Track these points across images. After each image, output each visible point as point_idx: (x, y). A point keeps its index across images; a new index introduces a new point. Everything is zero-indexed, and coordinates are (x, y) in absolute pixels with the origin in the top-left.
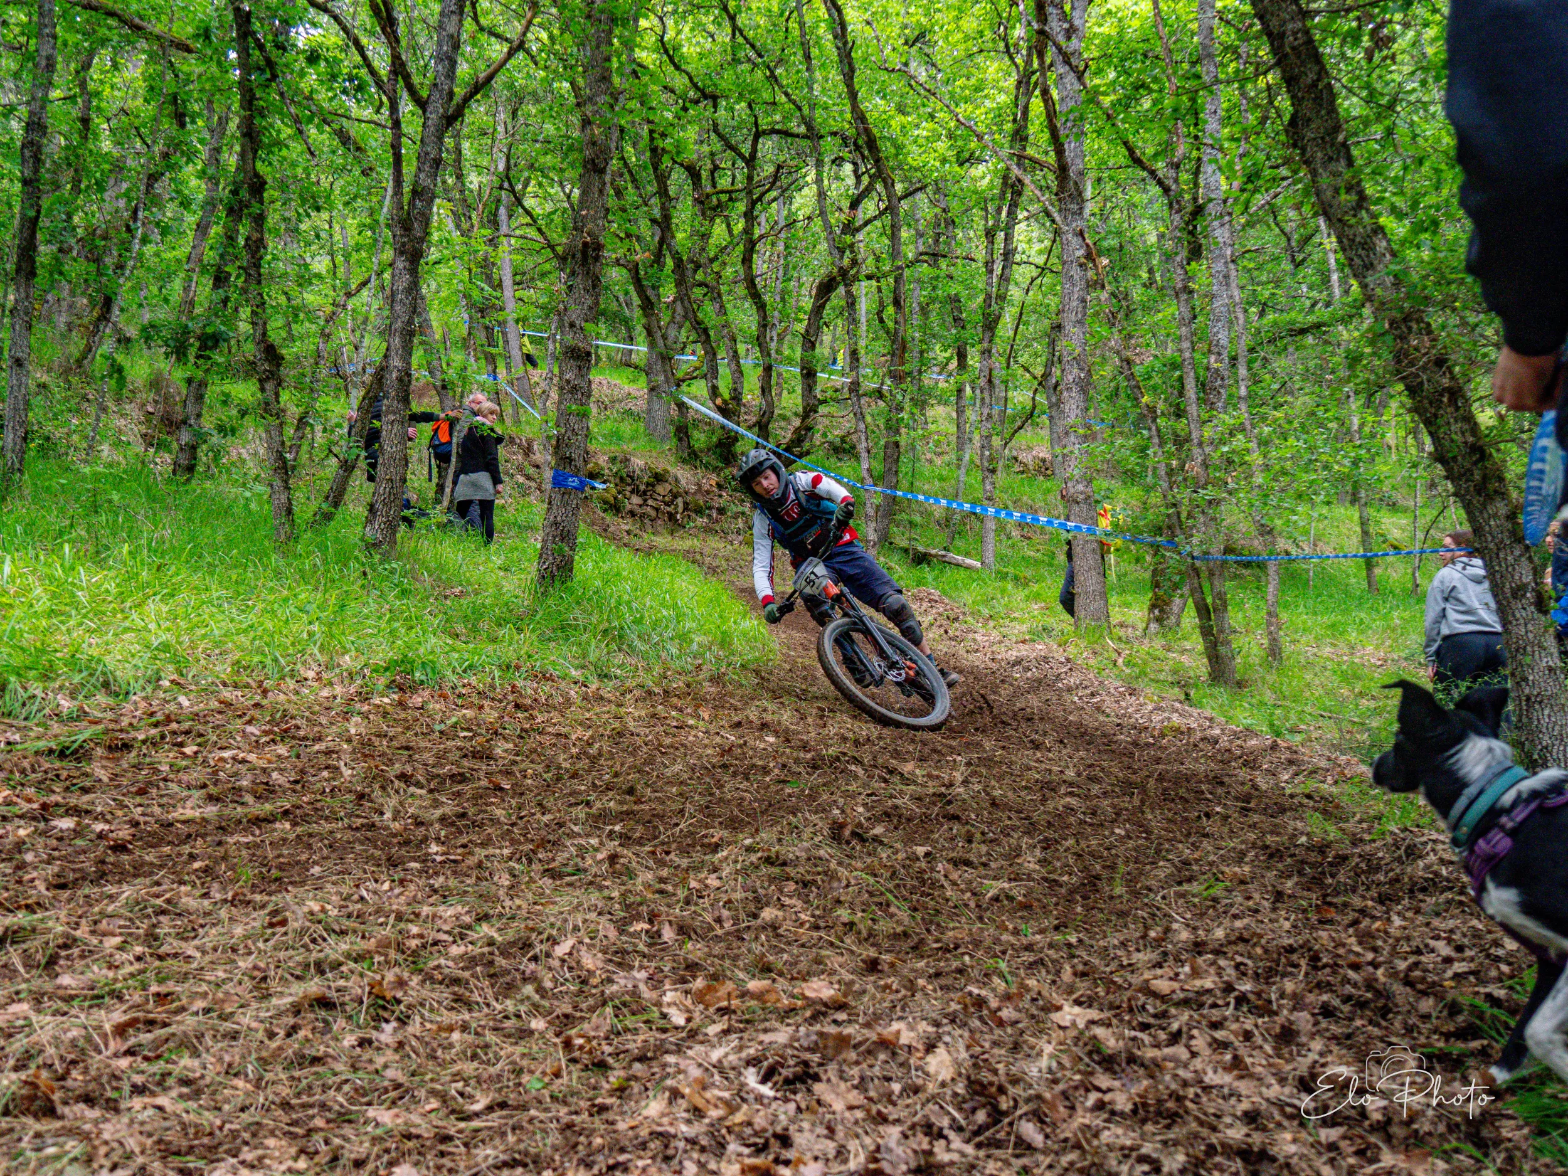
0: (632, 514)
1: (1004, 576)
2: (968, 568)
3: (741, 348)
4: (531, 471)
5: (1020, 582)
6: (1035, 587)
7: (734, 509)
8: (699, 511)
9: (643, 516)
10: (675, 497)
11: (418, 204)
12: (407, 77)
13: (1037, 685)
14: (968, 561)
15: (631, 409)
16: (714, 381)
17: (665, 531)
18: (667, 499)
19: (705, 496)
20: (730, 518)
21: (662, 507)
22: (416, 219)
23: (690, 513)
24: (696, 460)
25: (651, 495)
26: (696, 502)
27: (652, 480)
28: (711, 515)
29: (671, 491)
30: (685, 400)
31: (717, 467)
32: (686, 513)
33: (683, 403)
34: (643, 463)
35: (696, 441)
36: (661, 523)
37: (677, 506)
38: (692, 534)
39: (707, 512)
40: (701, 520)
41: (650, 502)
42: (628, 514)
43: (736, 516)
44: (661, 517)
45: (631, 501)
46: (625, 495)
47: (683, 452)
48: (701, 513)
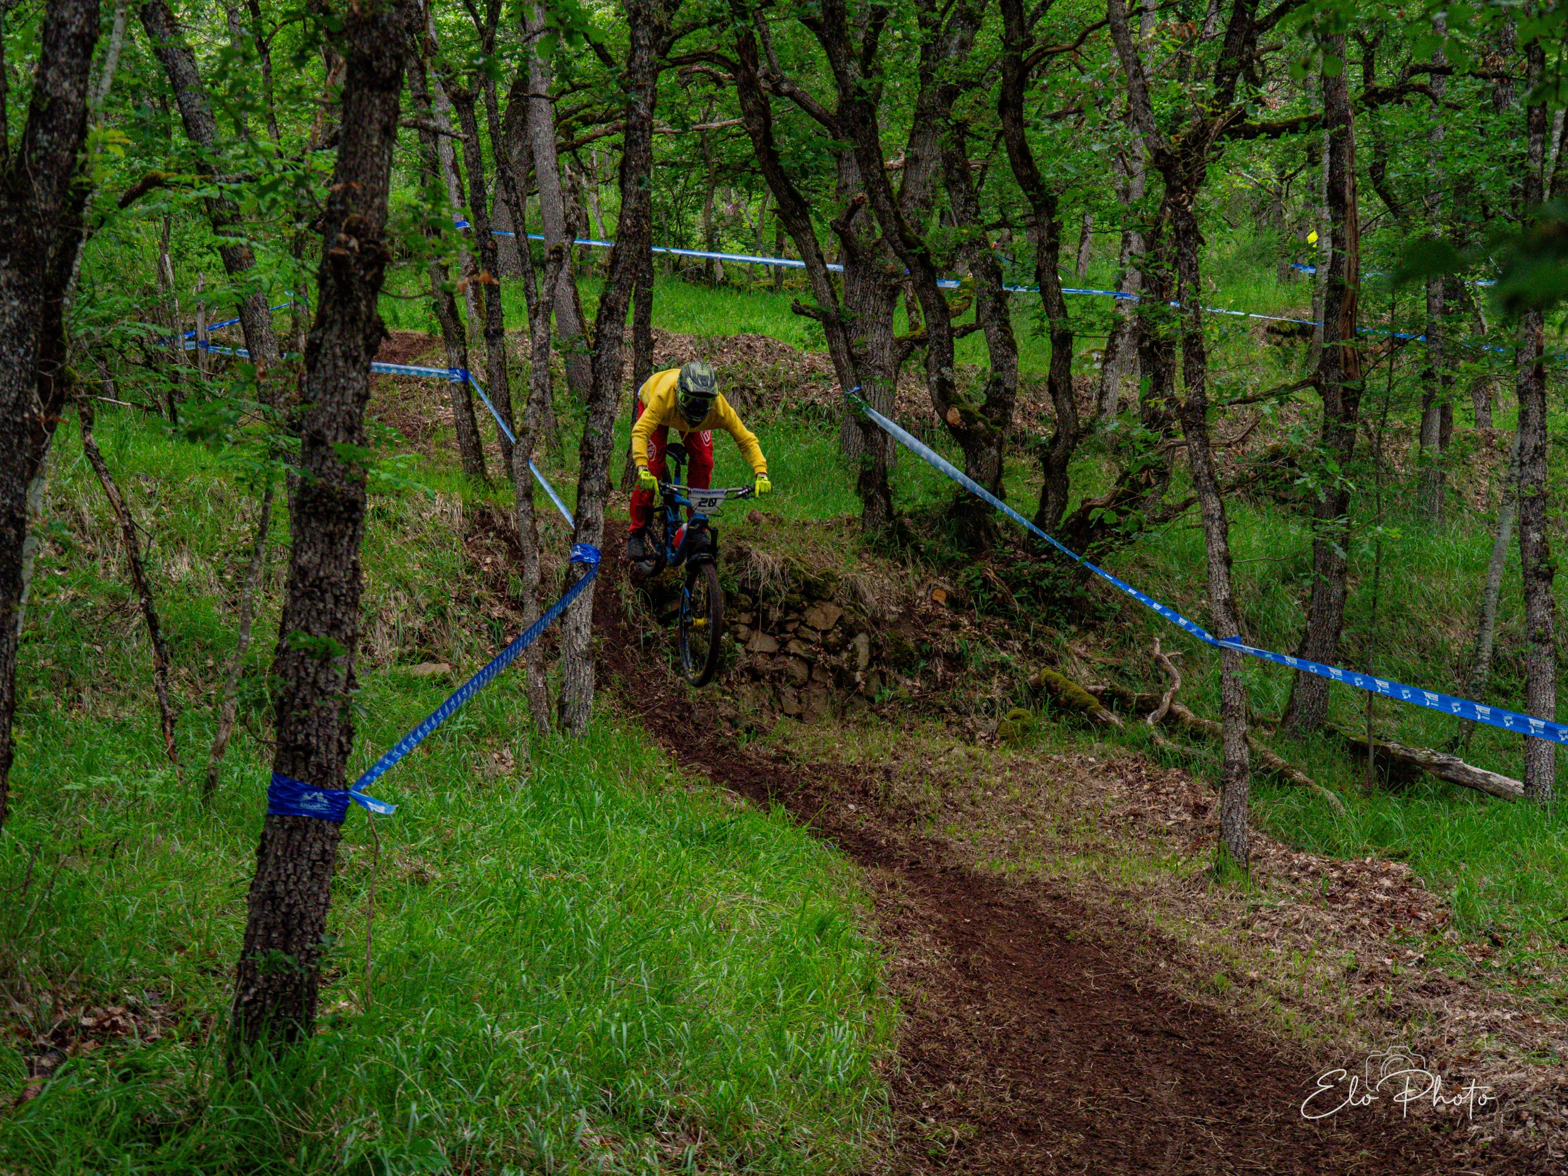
0: (755, 675)
2: (1498, 793)
7: (983, 655)
8: (904, 662)
9: (777, 677)
10: (850, 632)
11: (43, 138)
14: (1498, 779)
15: (813, 403)
16: (943, 370)
17: (826, 712)
18: (832, 638)
19: (919, 627)
20: (975, 677)
21: (820, 657)
22: (36, 172)
23: (884, 668)
24: (903, 546)
25: (795, 631)
26: (899, 644)
27: (797, 597)
28: (931, 672)
29: (841, 618)
30: (875, 416)
31: (952, 561)
32: (875, 668)
33: (872, 422)
34: (780, 558)
35: (906, 502)
36: (817, 692)
37: (854, 653)
38: (883, 717)
39: (922, 664)
40: (909, 682)
41: (793, 647)
42: (742, 675)
43: (985, 675)
44: (818, 678)
45: (749, 646)
46: (738, 632)
47: (875, 527)
48: (910, 668)
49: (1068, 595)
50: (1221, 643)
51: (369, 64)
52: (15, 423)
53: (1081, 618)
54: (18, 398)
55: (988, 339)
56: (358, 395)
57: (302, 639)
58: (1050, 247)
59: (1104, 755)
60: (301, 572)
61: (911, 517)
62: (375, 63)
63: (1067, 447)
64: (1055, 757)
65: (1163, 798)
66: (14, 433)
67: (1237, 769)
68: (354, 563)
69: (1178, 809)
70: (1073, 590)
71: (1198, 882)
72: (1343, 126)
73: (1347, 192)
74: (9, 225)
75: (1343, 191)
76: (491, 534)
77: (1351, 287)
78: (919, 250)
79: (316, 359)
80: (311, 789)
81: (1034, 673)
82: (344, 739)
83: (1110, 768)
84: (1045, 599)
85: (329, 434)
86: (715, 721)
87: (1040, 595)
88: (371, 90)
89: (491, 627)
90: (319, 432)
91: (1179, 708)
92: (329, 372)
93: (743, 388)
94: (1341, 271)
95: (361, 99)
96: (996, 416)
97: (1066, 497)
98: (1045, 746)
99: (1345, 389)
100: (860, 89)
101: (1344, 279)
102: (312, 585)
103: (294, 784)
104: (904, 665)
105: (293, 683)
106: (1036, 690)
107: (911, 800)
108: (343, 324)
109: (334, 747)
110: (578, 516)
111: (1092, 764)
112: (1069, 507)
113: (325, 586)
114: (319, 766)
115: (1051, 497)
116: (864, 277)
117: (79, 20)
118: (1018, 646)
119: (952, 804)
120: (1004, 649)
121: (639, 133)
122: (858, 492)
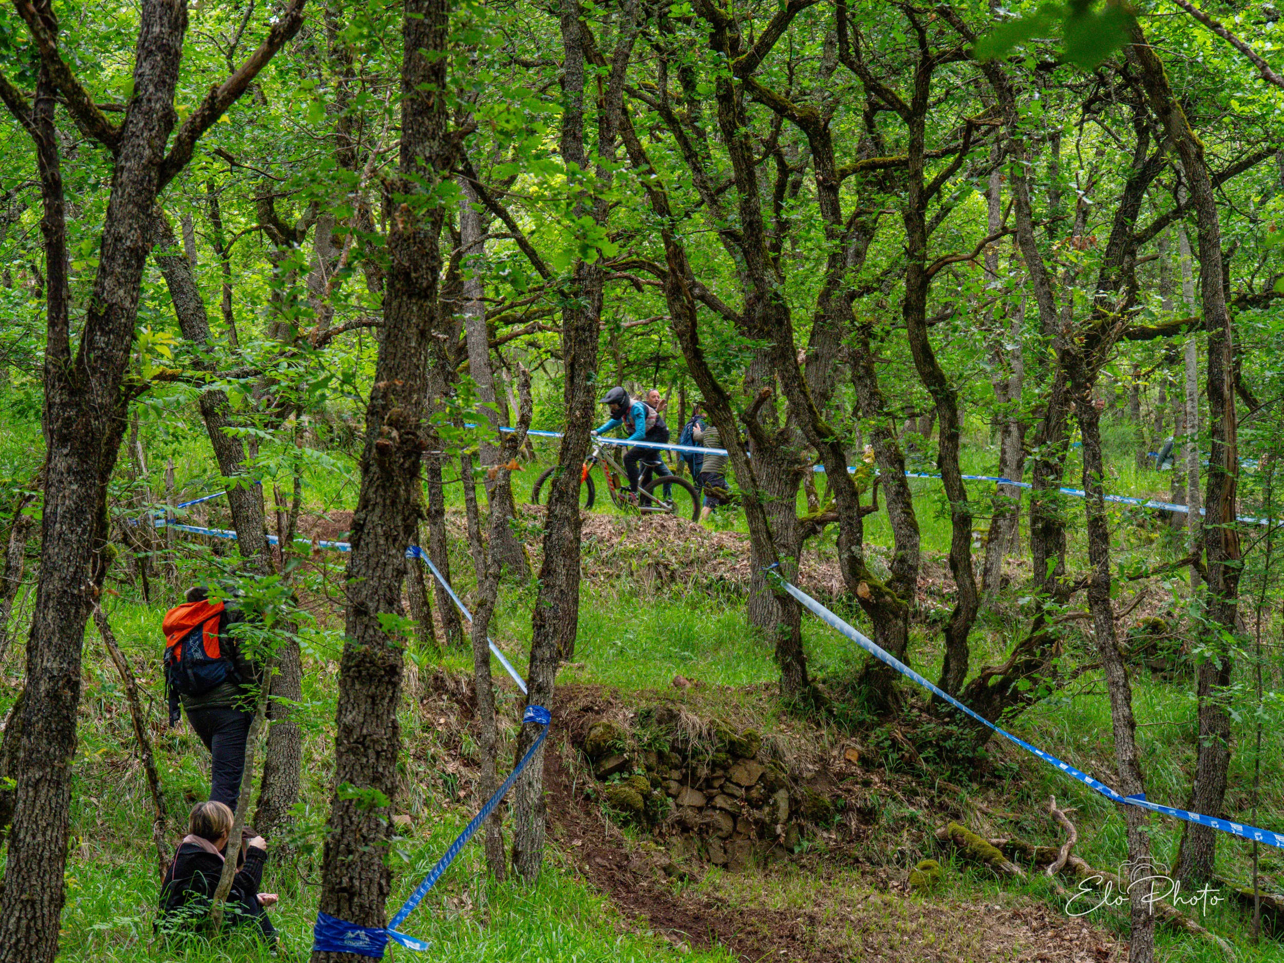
0: (684, 827)
7: (893, 810)
8: (821, 817)
9: (704, 830)
10: (772, 788)
11: (100, 340)
15: (721, 578)
16: (853, 548)
17: (750, 863)
18: (754, 794)
19: (835, 784)
20: (886, 830)
21: (744, 811)
22: (94, 370)
23: (803, 822)
24: (818, 709)
25: (721, 787)
26: (816, 799)
27: (723, 756)
28: (846, 825)
29: (762, 777)
30: (792, 590)
31: (862, 723)
32: (794, 821)
33: (789, 595)
34: (706, 720)
35: (820, 670)
36: (742, 843)
37: (775, 807)
38: (803, 867)
39: (838, 818)
40: (825, 835)
41: (720, 801)
42: (673, 827)
43: (896, 829)
44: (743, 831)
45: (679, 801)
46: (667, 788)
47: (792, 692)
48: (826, 821)
49: (970, 755)
50: (1126, 800)
51: (408, 275)
52: (73, 595)
53: (983, 776)
54: (75, 573)
55: (892, 519)
56: (398, 570)
57: (350, 790)
58: (951, 437)
59: (1008, 904)
60: (347, 730)
61: (824, 682)
62: (413, 275)
63: (967, 619)
64: (963, 905)
65: (1067, 944)
66: (70, 603)
67: (1143, 917)
68: (394, 721)
69: (1082, 954)
70: (974, 750)
72: (1220, 329)
73: (1226, 388)
74: (69, 418)
75: (1221, 388)
76: (445, 697)
77: (1231, 474)
78: (830, 440)
79: (360, 538)
80: (354, 928)
81: (941, 827)
82: (383, 882)
83: (1016, 915)
84: (949, 759)
85: (372, 605)
86: (651, 870)
87: (944, 755)
88: (410, 297)
89: (446, 782)
90: (362, 604)
91: (1076, 860)
92: (372, 549)
93: (658, 564)
94: (1221, 460)
95: (400, 307)
96: (901, 591)
97: (966, 665)
98: (953, 894)
99: (1226, 566)
100: (776, 294)
101: (1223, 467)
102: (356, 742)
103: (339, 923)
104: (821, 819)
105: (339, 830)
106: (942, 843)
107: (835, 944)
108: (384, 506)
109: (375, 889)
110: (530, 682)
111: (997, 912)
112: (969, 673)
113: (367, 743)
114: (362, 906)
115: (953, 664)
116: (769, 464)
117: (134, 235)
118: (925, 801)
119: (872, 948)
120: (913, 804)
121: (587, 334)
122: (776, 659)
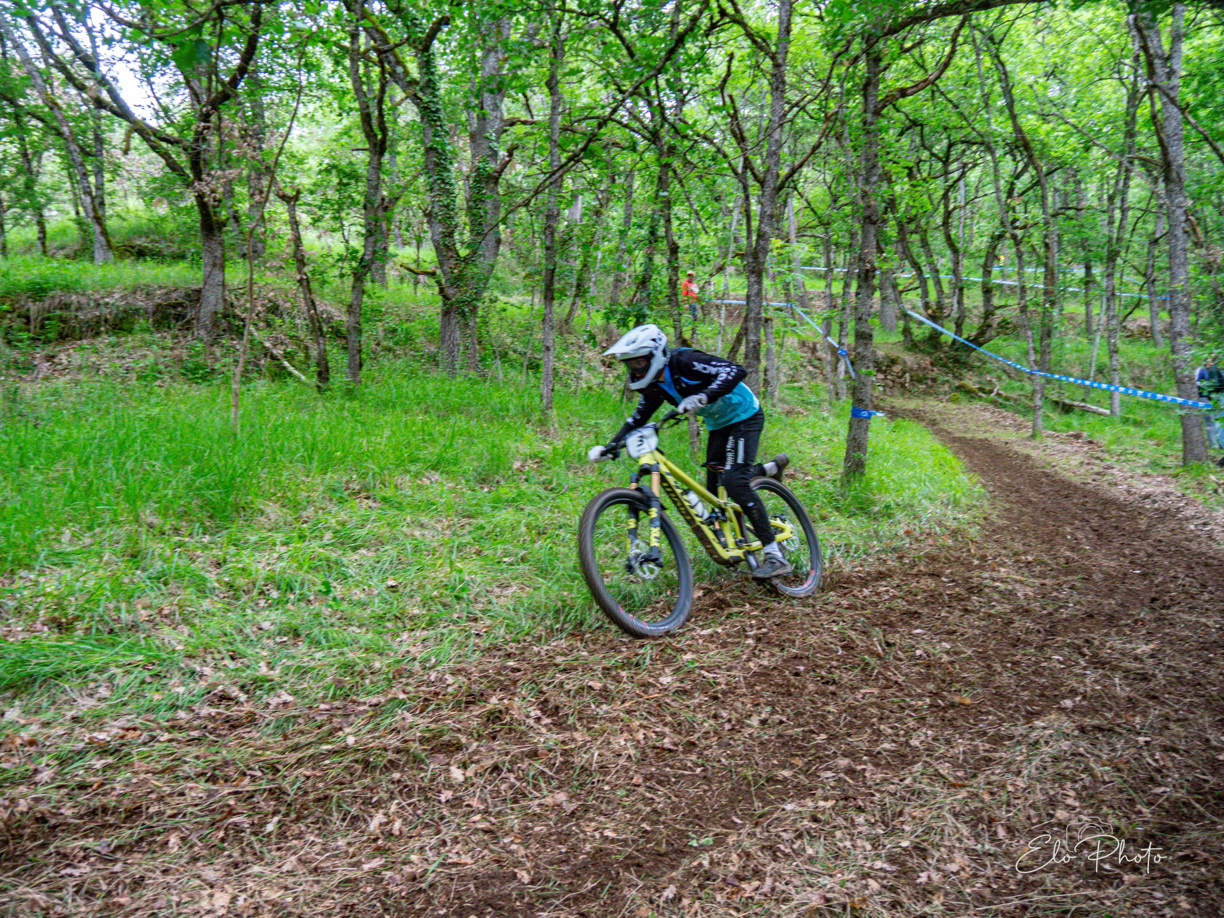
1: (1126, 421)
2: (1101, 414)
3: (942, 276)
4: (816, 363)
5: (1137, 424)
6: (1151, 429)
7: (942, 378)
8: (920, 381)
9: (885, 386)
10: (904, 373)
11: (761, 242)
12: (752, 170)
13: (1165, 514)
14: (1101, 410)
16: (927, 299)
17: (899, 395)
18: (899, 374)
19: (923, 371)
20: (940, 384)
21: (896, 380)
22: (760, 251)
23: (914, 383)
24: (916, 349)
25: (889, 373)
26: (918, 376)
27: (889, 363)
28: (927, 383)
29: (902, 369)
31: (930, 352)
32: (911, 382)
33: (908, 314)
34: (885, 353)
35: (915, 335)
36: (896, 389)
37: (906, 378)
38: (916, 396)
39: (925, 381)
40: (922, 386)
41: (889, 377)
43: (943, 383)
44: (896, 386)
47: (908, 344)
48: (922, 382)
49: (964, 361)
53: (968, 367)
55: (936, 290)
56: (870, 306)
58: (957, 263)
59: (981, 405)
60: (858, 354)
61: (917, 340)
63: (962, 319)
64: (968, 406)
65: (1003, 417)
67: (1038, 407)
69: (1009, 420)
71: (1028, 439)
80: (862, 411)
81: (957, 383)
83: (985, 409)
85: (864, 317)
87: (956, 361)
90: (861, 316)
91: (1000, 392)
92: (863, 300)
96: (941, 311)
97: (963, 333)
98: (964, 403)
99: (1050, 300)
103: (858, 409)
106: (958, 388)
110: (839, 342)
111: (979, 408)
112: (963, 336)
115: (958, 333)
118: (951, 375)
120: (947, 376)
122: (902, 334)
